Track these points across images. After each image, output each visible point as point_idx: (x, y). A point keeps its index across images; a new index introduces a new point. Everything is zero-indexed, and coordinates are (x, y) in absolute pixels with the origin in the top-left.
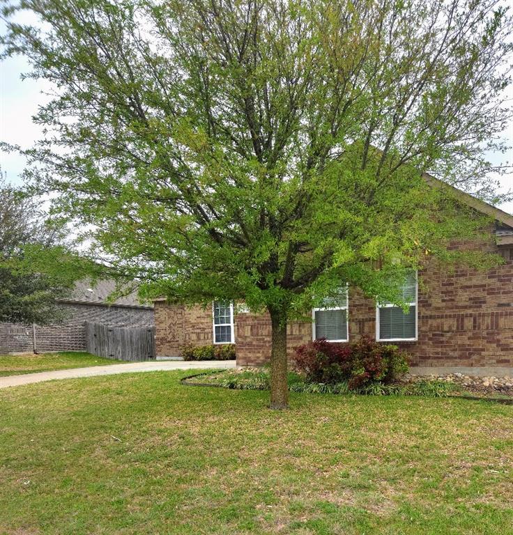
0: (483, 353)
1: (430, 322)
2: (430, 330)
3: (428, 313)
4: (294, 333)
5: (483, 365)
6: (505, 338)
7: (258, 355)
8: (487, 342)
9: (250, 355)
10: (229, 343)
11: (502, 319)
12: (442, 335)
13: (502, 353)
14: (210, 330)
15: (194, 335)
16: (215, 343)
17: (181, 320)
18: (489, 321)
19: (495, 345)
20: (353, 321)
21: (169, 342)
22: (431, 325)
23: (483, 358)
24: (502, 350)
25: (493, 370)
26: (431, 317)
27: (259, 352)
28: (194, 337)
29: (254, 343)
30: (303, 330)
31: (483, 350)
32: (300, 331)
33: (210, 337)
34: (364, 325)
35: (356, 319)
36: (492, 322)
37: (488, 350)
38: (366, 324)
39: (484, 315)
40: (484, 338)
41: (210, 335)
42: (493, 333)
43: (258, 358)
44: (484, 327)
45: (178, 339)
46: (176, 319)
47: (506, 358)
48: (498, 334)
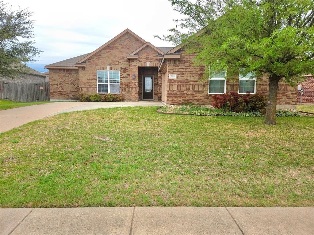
0: (281, 100)
1: (262, 87)
2: (262, 90)
3: (261, 83)
4: (200, 89)
5: (281, 104)
6: (289, 94)
7: (180, 99)
8: (283, 95)
9: (175, 99)
10: (107, 93)
11: (289, 87)
12: (266, 92)
13: (287, 100)
14: (95, 86)
15: (86, 88)
16: (98, 93)
17: (68, 80)
18: (284, 88)
19: (285, 97)
20: (229, 85)
21: (60, 91)
22: (262, 88)
23: (281, 101)
24: (287, 99)
25: (284, 106)
26: (262, 85)
27: (180, 98)
28: (85, 89)
29: (178, 93)
30: (204, 88)
31: (281, 98)
32: (203, 88)
33: (95, 90)
34: (234, 87)
35: (231, 84)
36: (285, 88)
37: (283, 99)
38: (235, 86)
39: (282, 85)
40: (281, 94)
41: (95, 89)
42: (285, 92)
43: (180, 101)
44: (282, 90)
45: (66, 90)
46: (64, 79)
47: (289, 102)
48: (287, 92)
